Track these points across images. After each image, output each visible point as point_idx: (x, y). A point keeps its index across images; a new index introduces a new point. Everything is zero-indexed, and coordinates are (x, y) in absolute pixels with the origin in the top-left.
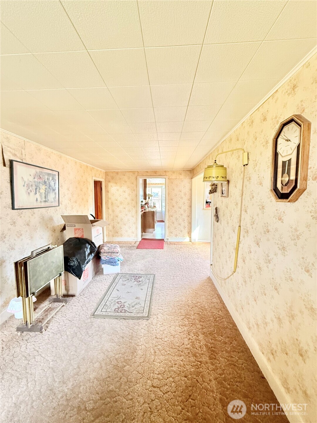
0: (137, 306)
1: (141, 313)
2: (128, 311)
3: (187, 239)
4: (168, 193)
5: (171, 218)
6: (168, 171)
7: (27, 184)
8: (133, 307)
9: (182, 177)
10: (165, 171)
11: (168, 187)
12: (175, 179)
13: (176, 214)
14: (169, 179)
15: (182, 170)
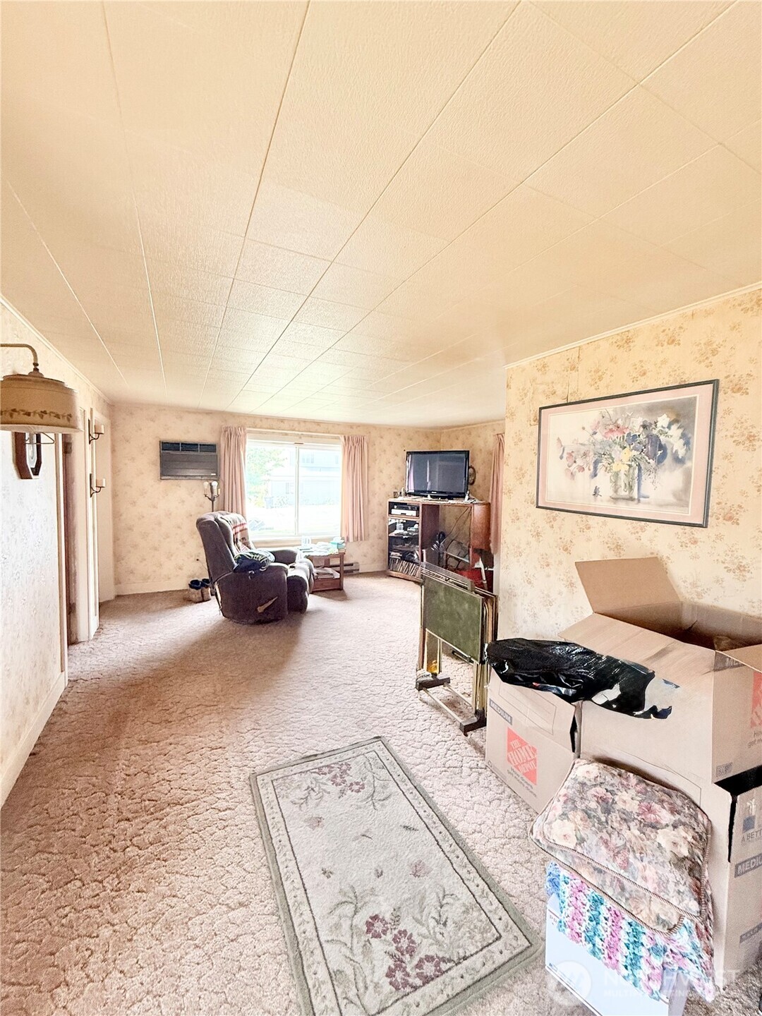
0: (301, 793)
1: (276, 780)
2: (314, 772)
7: (568, 453)
8: (308, 788)
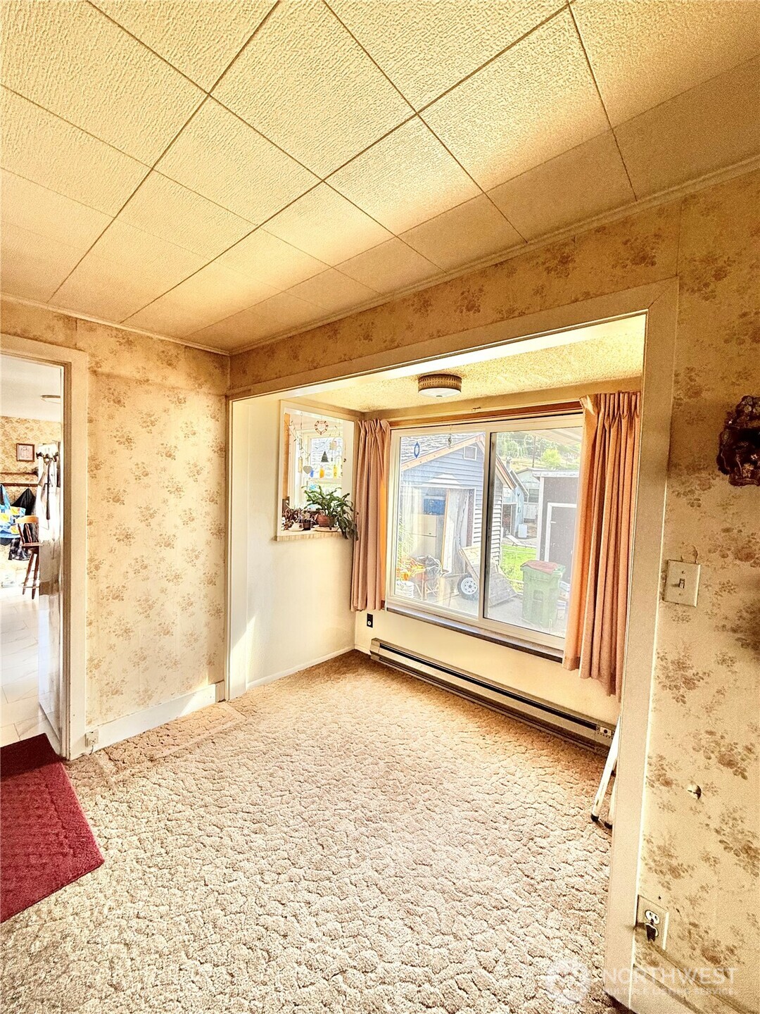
3: (204, 694)
4: (92, 459)
5: (115, 606)
6: (91, 328)
9: (178, 378)
10: (71, 322)
11: (90, 421)
12: (140, 382)
13: (145, 579)
14: (95, 373)
15: (177, 346)
